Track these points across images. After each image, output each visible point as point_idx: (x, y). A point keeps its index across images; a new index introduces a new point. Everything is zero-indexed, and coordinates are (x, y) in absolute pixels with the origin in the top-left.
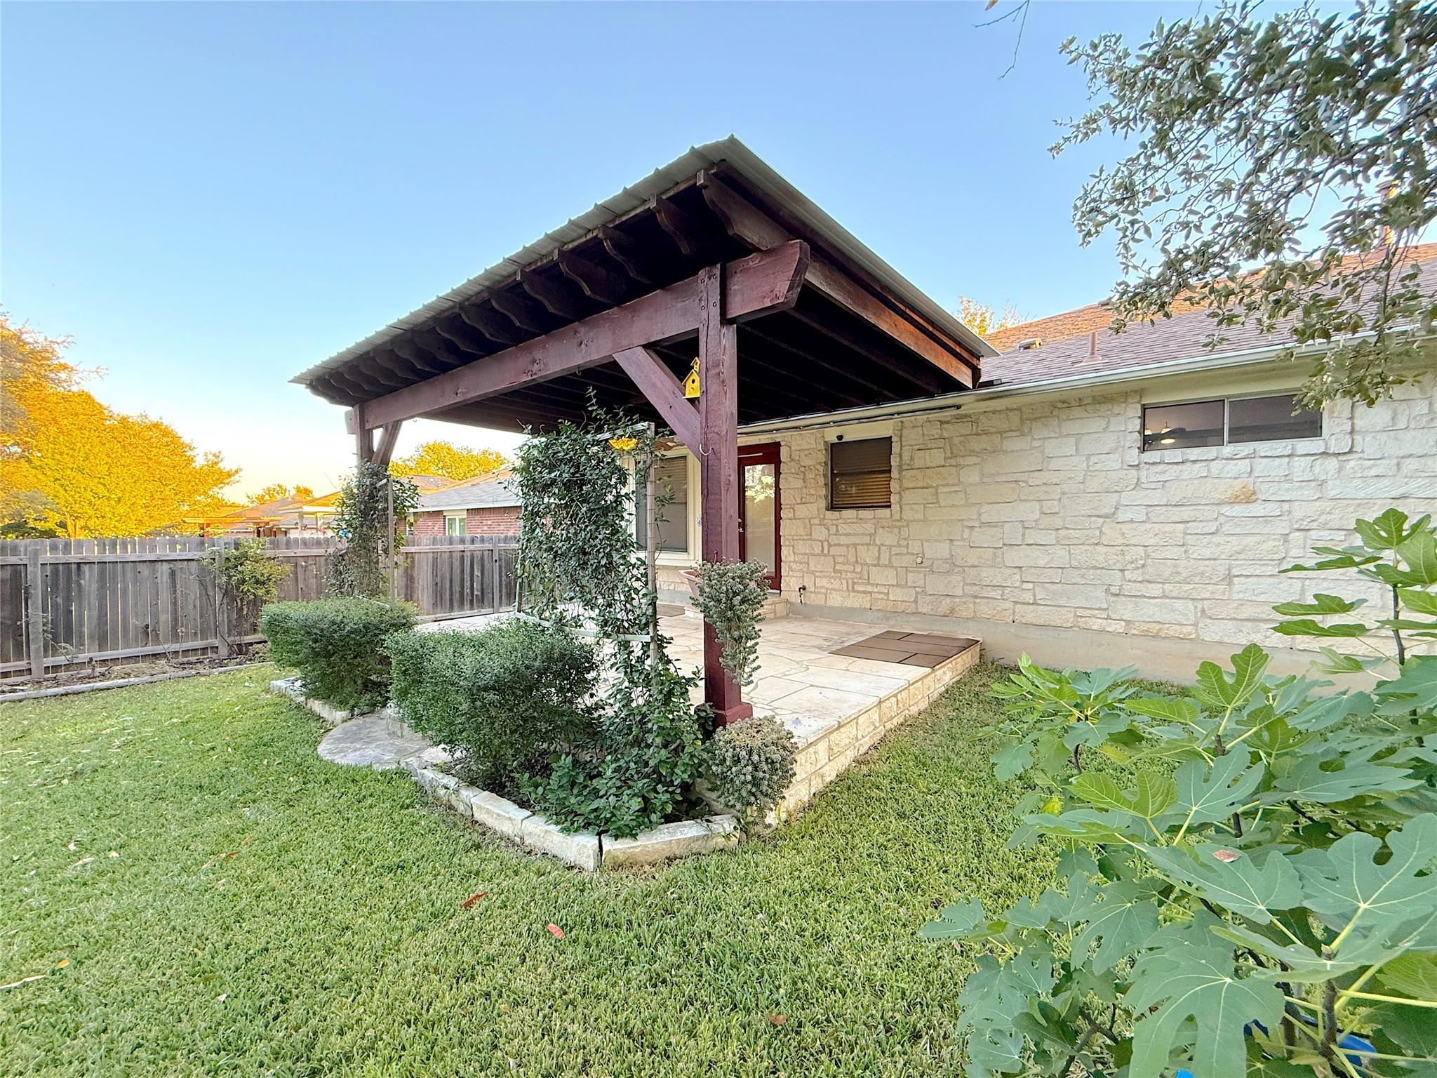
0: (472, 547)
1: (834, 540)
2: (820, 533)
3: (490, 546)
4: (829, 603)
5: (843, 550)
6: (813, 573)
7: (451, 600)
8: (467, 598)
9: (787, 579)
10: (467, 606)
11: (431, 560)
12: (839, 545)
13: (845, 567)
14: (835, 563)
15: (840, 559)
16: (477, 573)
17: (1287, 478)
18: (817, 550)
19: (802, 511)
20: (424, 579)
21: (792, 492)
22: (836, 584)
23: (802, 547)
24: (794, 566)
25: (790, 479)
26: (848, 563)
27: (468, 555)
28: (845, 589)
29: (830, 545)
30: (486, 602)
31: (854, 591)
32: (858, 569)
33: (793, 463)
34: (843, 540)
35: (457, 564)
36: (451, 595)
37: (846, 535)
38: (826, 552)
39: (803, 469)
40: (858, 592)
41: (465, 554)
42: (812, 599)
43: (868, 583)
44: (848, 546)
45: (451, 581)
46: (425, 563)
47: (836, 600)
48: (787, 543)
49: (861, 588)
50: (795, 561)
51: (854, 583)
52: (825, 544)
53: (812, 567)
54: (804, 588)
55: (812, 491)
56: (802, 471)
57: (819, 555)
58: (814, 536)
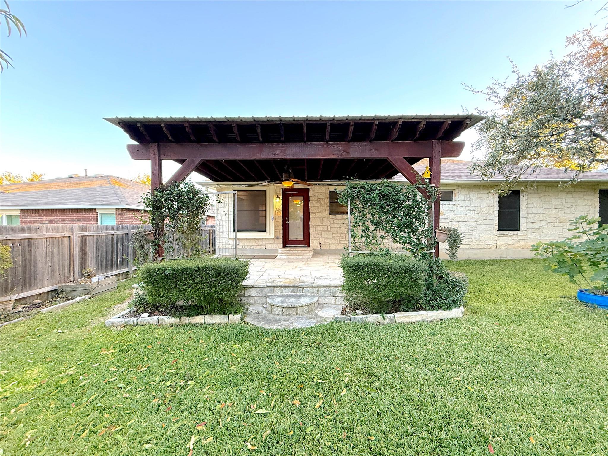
0: (118, 232)
1: (332, 225)
2: (326, 223)
3: (126, 232)
4: (331, 248)
5: (336, 229)
6: (323, 237)
7: (106, 265)
8: (115, 263)
9: (313, 241)
10: (115, 268)
11: (96, 241)
12: (334, 227)
13: (337, 235)
14: (333, 234)
15: (335, 232)
16: (120, 247)
17: (449, 210)
18: (326, 229)
19: (319, 215)
20: (92, 252)
21: (315, 208)
22: (333, 241)
23: (319, 228)
24: (315, 236)
25: (314, 203)
26: (338, 233)
27: (115, 236)
28: (337, 242)
29: (331, 227)
30: (124, 265)
31: (340, 243)
32: (342, 235)
33: (315, 197)
34: (336, 225)
35: (110, 242)
36: (107, 262)
37: (337, 224)
38: (329, 230)
39: (319, 199)
40: (342, 243)
41: (114, 237)
42: (323, 247)
43: (345, 240)
44: (338, 228)
45: (107, 253)
46: (92, 243)
47: (333, 247)
48: (313, 227)
49: (343, 242)
50: (316, 234)
51: (340, 241)
52: (329, 227)
53: (323, 236)
54: (320, 243)
55: (324, 208)
56: (319, 200)
57: (326, 231)
58: (324, 224)
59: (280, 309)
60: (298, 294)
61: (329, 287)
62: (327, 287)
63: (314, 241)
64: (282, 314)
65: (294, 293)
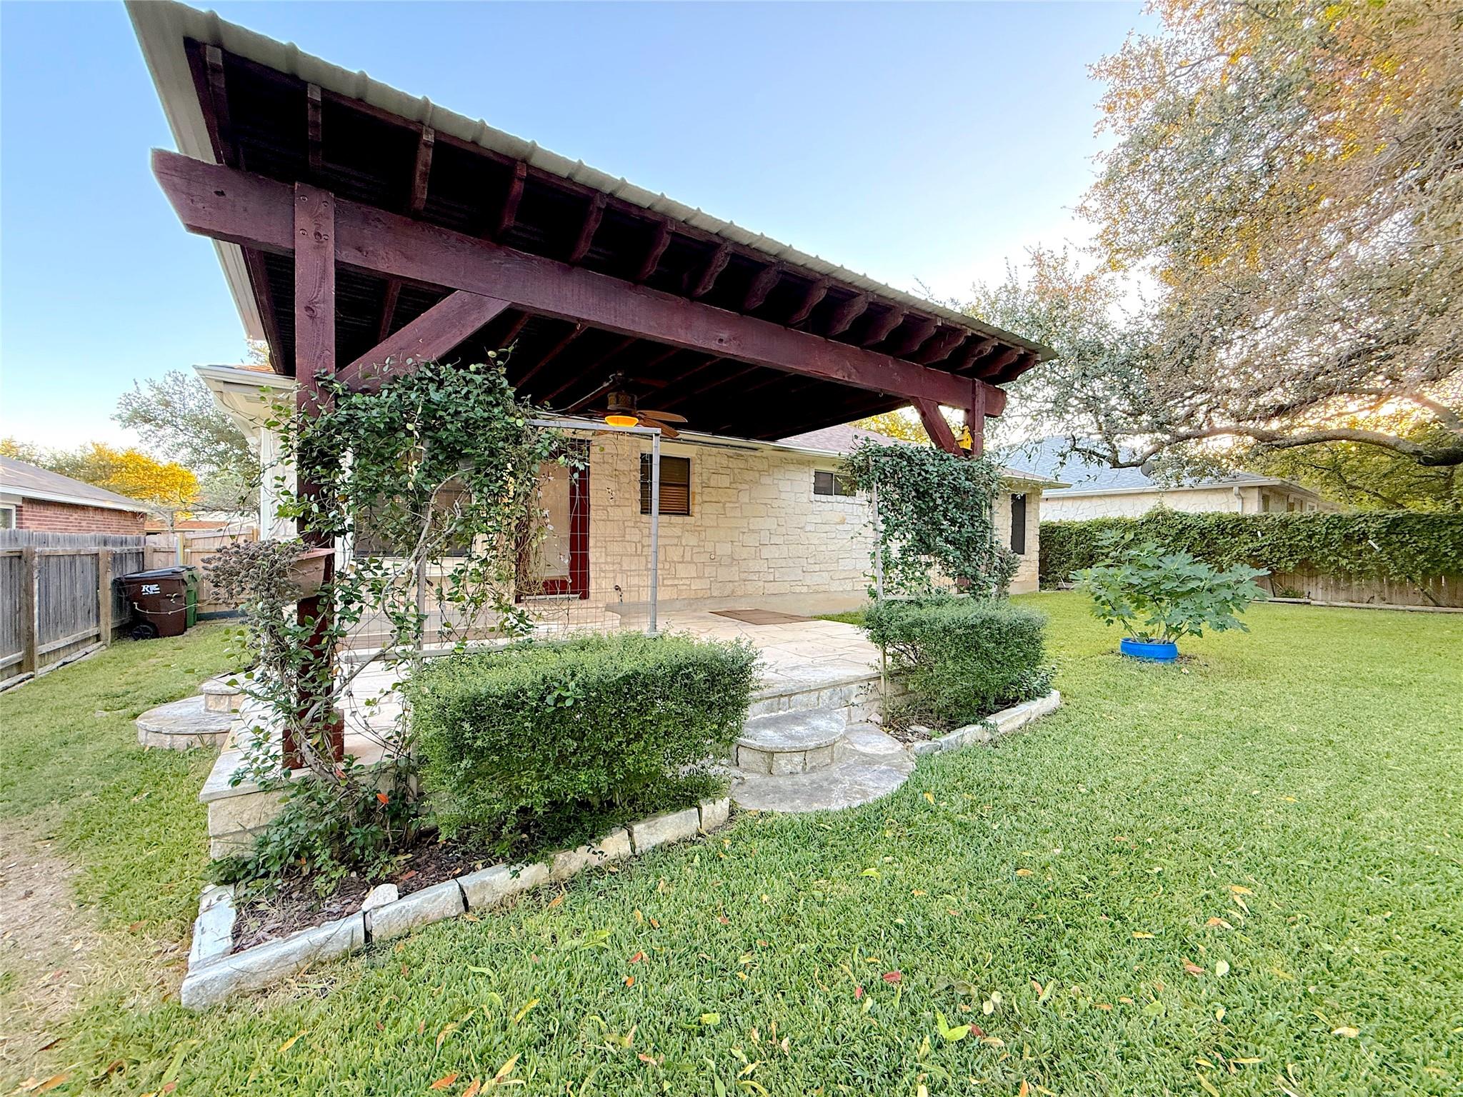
1: (646, 541)
2: (634, 535)
4: (640, 599)
6: (626, 572)
14: (647, 562)
18: (631, 550)
19: (615, 513)
21: (605, 493)
23: (615, 548)
24: (604, 567)
25: (604, 481)
29: (643, 546)
31: (663, 586)
32: (667, 566)
33: (604, 466)
38: (639, 552)
40: (667, 586)
42: (626, 598)
43: (675, 578)
47: (645, 596)
48: (598, 544)
49: (669, 582)
50: (606, 563)
51: (663, 579)
52: (639, 546)
53: (625, 567)
54: (617, 588)
55: (627, 496)
56: (616, 474)
57: (631, 555)
58: (628, 538)
59: (798, 758)
60: (781, 713)
61: (838, 685)
62: (835, 685)
63: (598, 581)
64: (804, 769)
65: (773, 714)
